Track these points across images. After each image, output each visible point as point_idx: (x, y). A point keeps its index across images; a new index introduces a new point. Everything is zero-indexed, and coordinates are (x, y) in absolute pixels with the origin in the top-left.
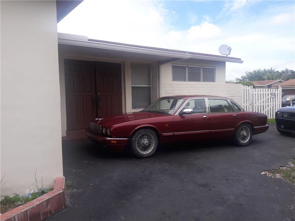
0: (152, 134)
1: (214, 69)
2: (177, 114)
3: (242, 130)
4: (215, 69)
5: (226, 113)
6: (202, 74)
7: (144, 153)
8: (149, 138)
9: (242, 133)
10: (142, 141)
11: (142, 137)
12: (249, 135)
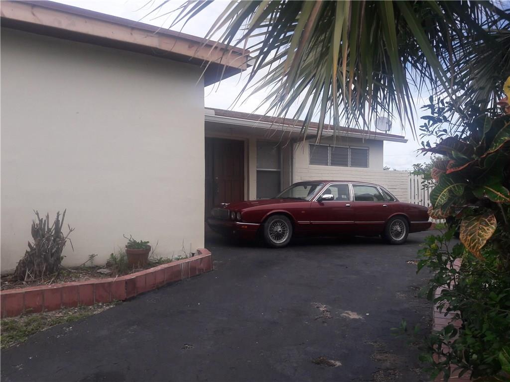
0: (286, 221)
1: (367, 150)
2: (315, 200)
3: (395, 224)
4: (369, 150)
5: (375, 202)
6: (349, 157)
7: (278, 242)
8: (283, 227)
9: (394, 229)
10: (275, 229)
11: (275, 224)
12: (405, 232)
